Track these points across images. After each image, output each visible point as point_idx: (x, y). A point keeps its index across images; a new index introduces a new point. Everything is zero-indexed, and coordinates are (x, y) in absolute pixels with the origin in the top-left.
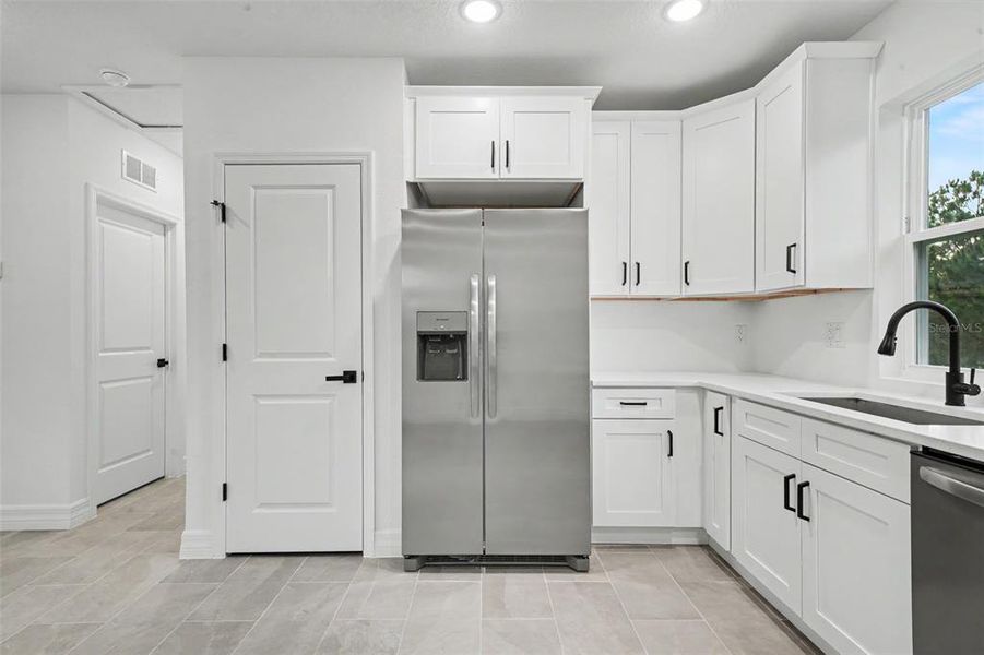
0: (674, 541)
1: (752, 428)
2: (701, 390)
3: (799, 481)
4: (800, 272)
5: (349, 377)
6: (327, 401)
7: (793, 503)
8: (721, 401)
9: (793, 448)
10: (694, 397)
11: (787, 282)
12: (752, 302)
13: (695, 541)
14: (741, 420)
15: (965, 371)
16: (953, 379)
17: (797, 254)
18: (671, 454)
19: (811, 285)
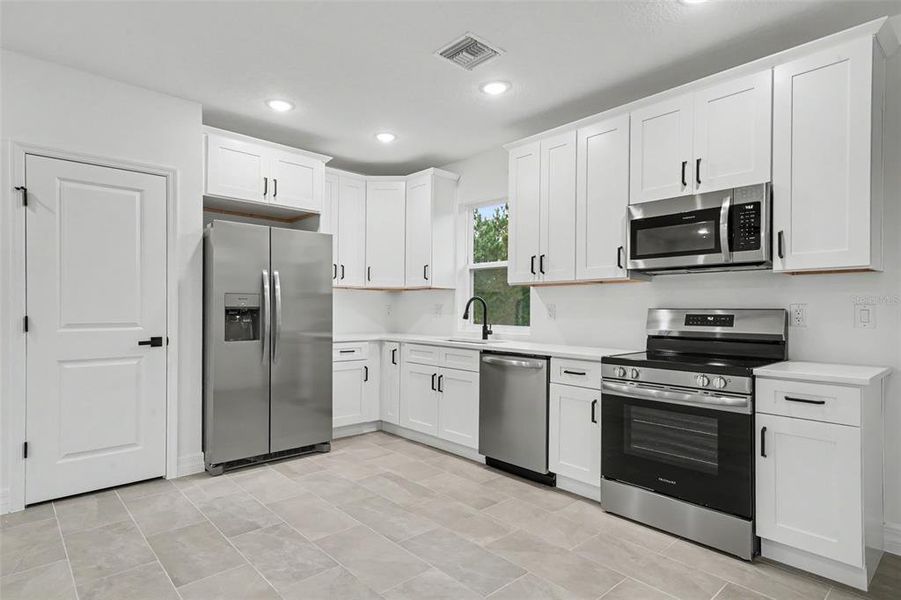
0: (365, 431)
1: (414, 357)
2: (381, 342)
3: (438, 375)
4: (430, 279)
5: (156, 342)
6: (135, 362)
7: (436, 387)
8: (396, 346)
9: (435, 362)
10: (377, 346)
11: (424, 283)
12: (395, 292)
13: (374, 429)
14: (406, 354)
15: (488, 326)
16: (485, 328)
17: (428, 269)
18: (366, 380)
19: (433, 286)
